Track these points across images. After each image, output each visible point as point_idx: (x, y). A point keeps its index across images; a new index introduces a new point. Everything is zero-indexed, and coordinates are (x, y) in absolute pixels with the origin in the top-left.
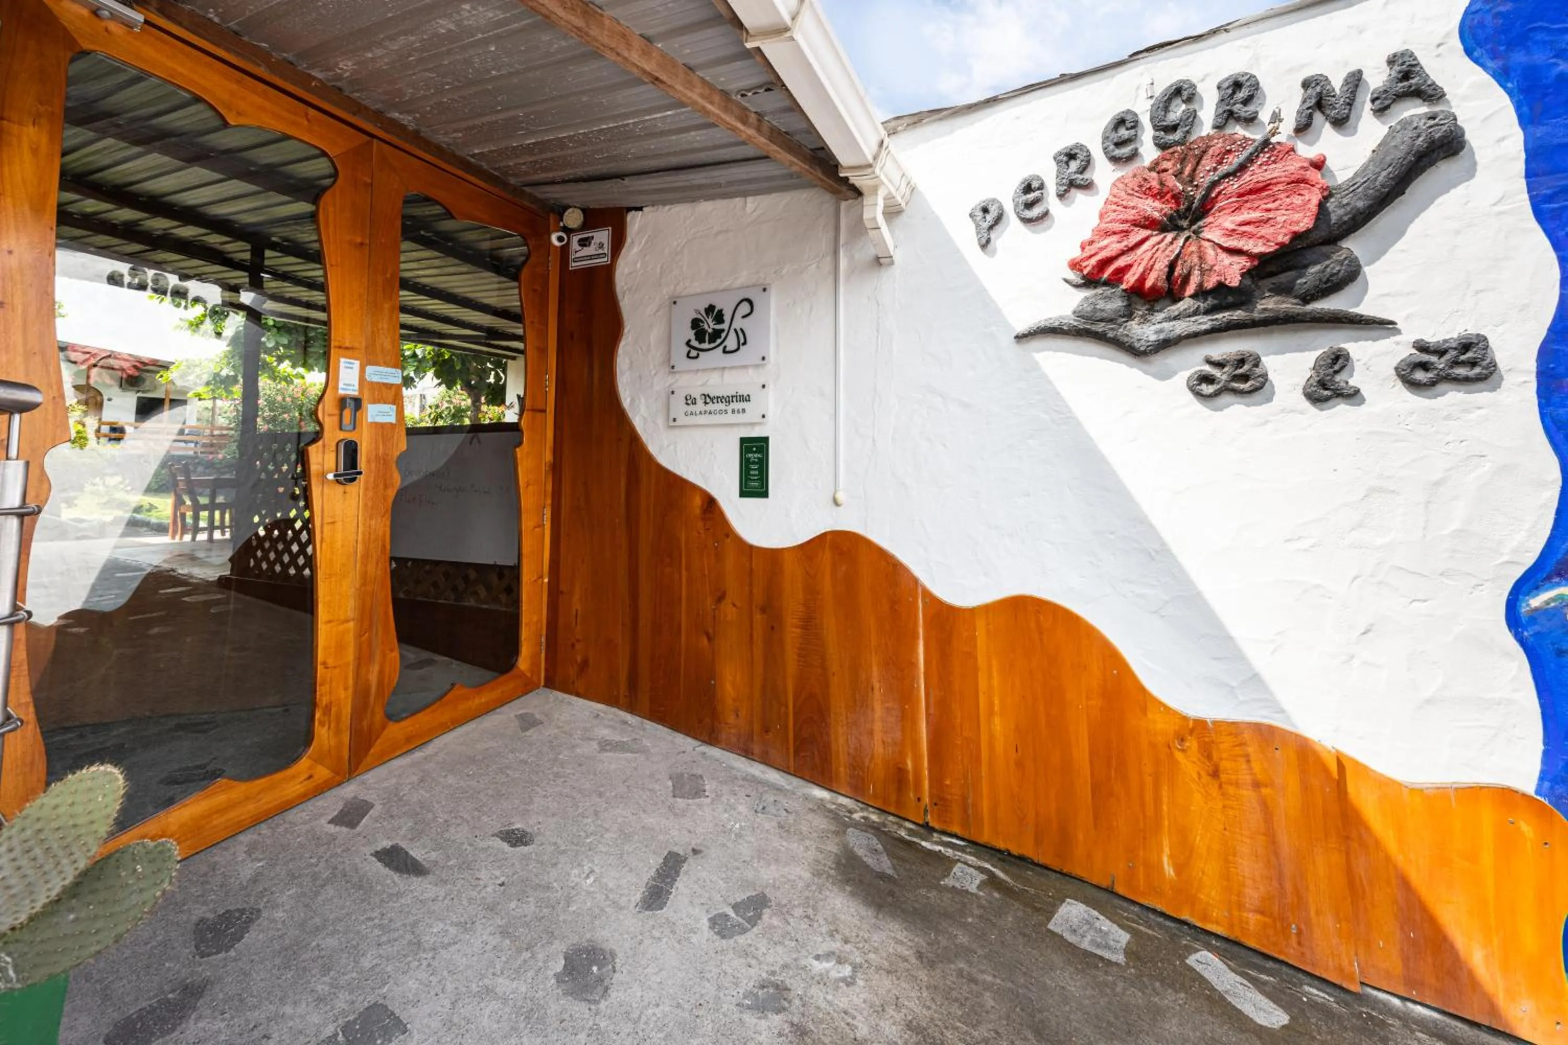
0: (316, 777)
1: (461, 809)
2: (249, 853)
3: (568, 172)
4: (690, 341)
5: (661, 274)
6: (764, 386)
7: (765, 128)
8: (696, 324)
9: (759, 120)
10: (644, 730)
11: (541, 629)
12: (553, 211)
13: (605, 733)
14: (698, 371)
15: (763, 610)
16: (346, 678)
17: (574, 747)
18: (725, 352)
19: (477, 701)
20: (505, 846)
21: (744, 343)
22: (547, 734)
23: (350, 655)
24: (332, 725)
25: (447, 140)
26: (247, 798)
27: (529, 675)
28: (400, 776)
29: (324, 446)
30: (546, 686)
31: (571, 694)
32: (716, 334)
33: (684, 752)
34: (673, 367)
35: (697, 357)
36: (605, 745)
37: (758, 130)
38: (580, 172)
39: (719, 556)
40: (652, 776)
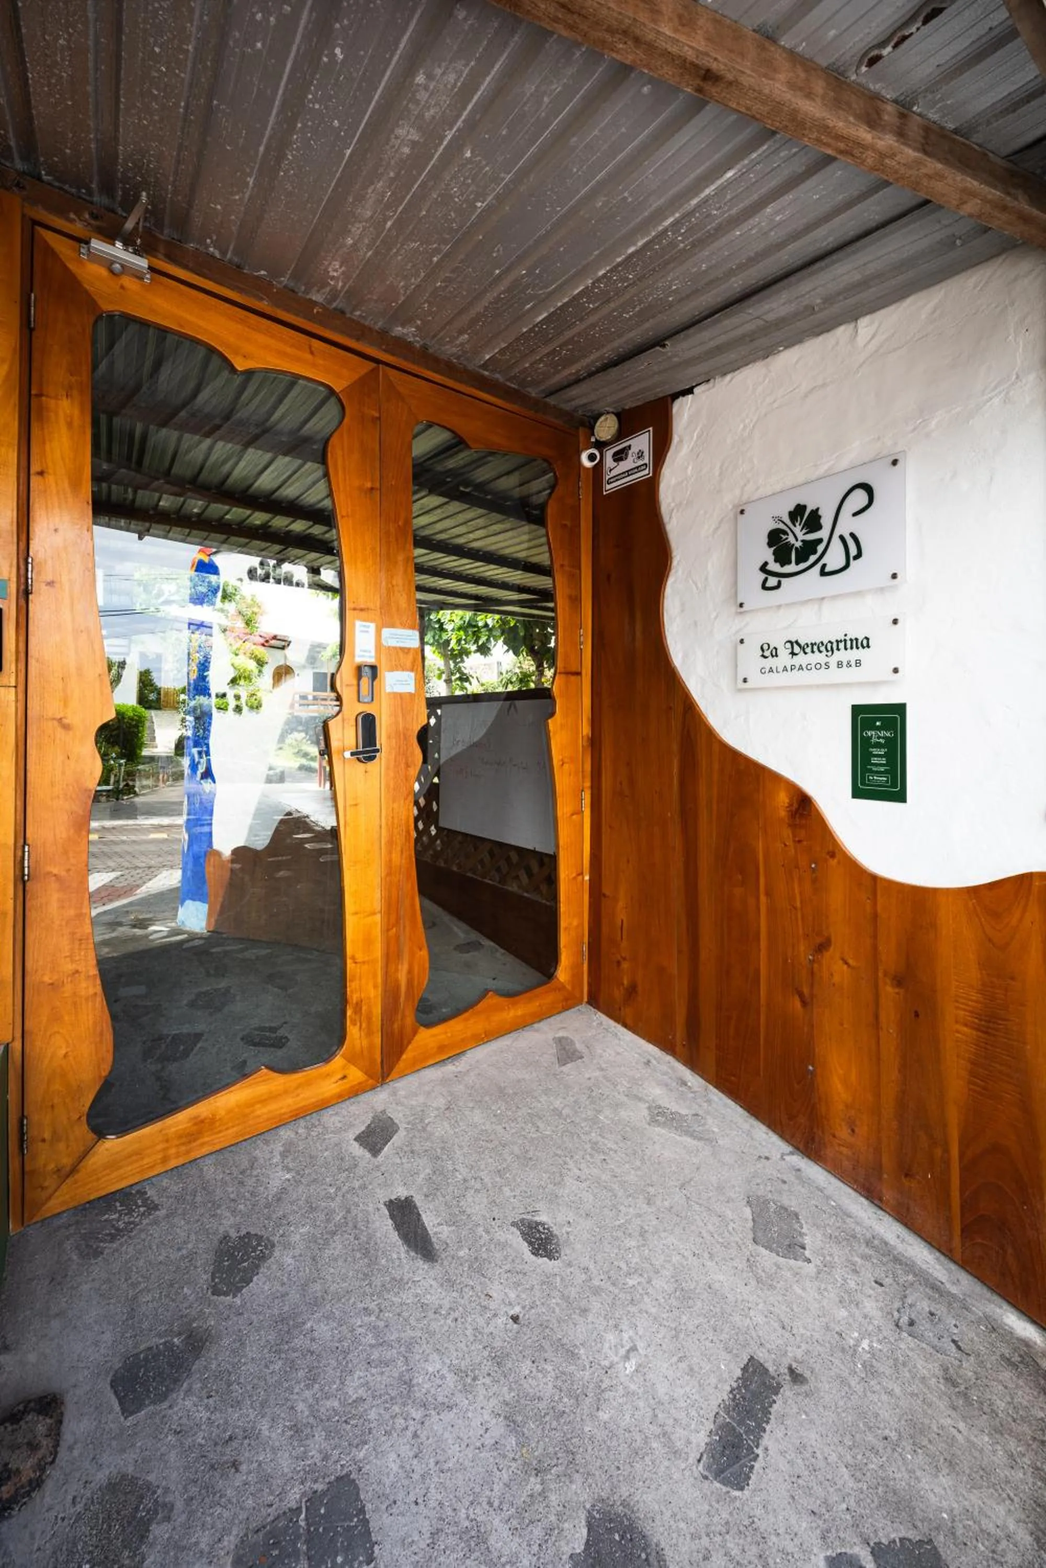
0: (350, 1078)
1: (482, 1167)
2: (284, 1155)
3: (593, 358)
4: (766, 564)
5: (721, 474)
6: (895, 622)
7: (914, 129)
8: (775, 538)
9: (902, 116)
10: (709, 1101)
11: (583, 935)
12: (582, 424)
13: (656, 1092)
14: (779, 607)
15: (898, 982)
16: (375, 976)
17: (617, 1106)
18: (823, 573)
19: (512, 1013)
20: (525, 1248)
21: (859, 555)
22: (587, 1076)
23: (378, 951)
24: (364, 1025)
25: (454, 350)
26: (286, 1092)
27: (569, 987)
28: (429, 1093)
29: (343, 720)
30: (589, 1003)
31: (617, 1020)
32: (809, 548)
33: (767, 1158)
34: (741, 605)
35: (779, 586)
36: (659, 1115)
37: (901, 134)
38: (608, 352)
39: (818, 883)
40: (720, 1189)
